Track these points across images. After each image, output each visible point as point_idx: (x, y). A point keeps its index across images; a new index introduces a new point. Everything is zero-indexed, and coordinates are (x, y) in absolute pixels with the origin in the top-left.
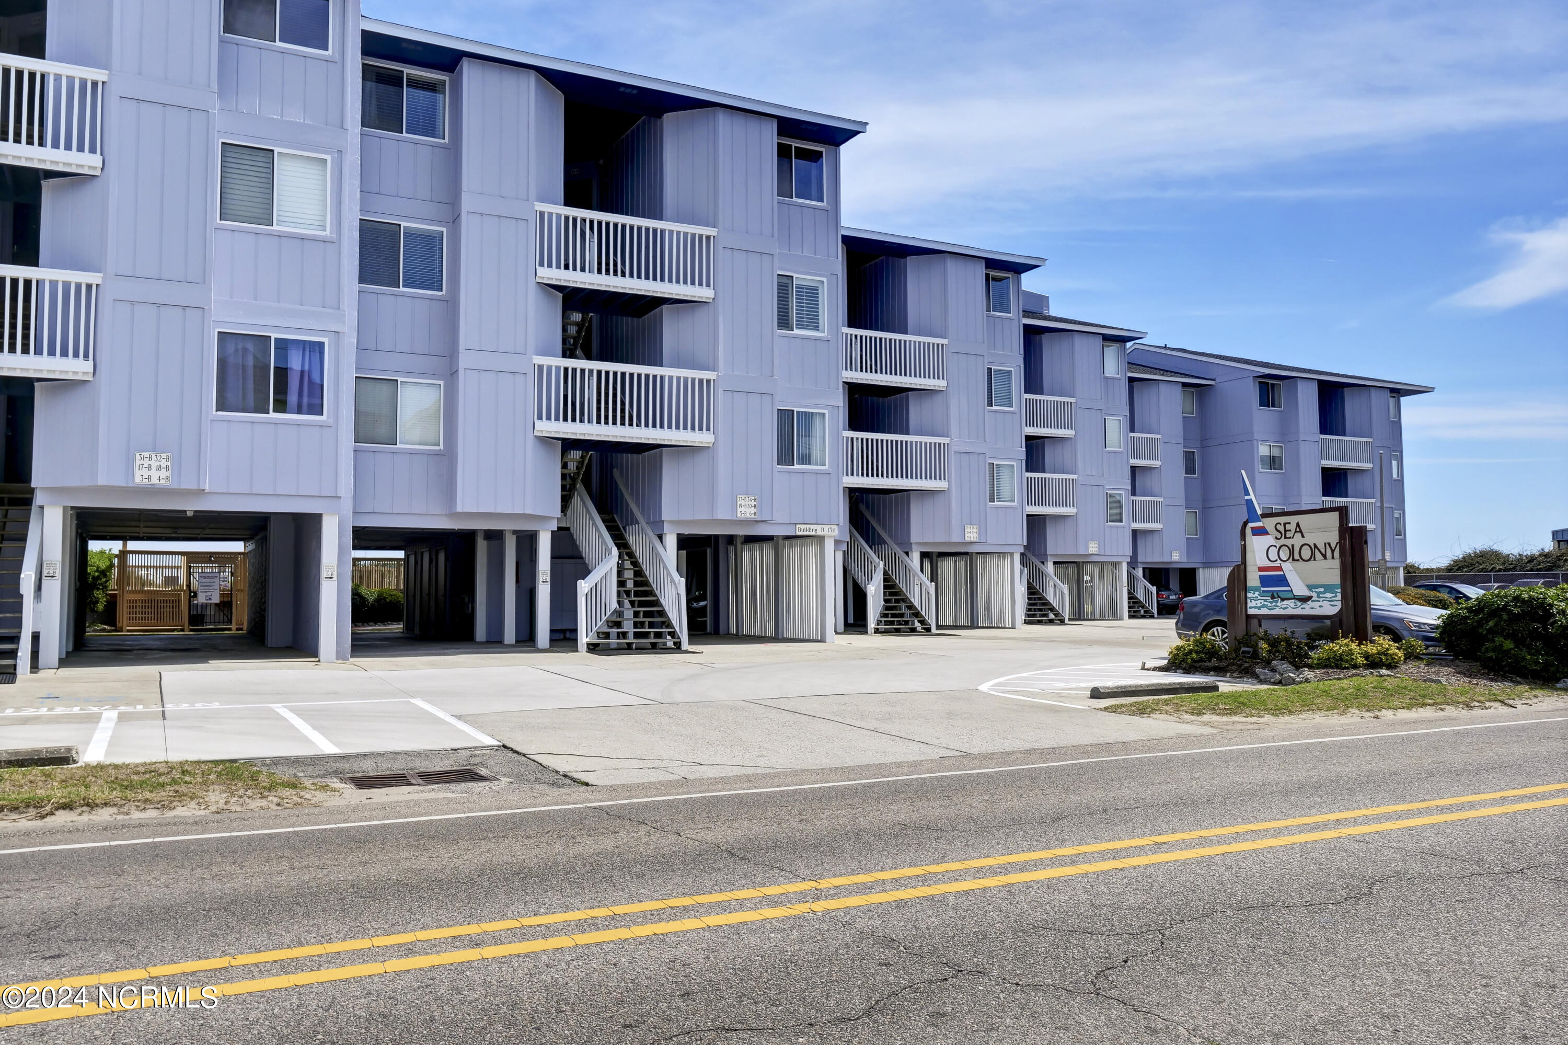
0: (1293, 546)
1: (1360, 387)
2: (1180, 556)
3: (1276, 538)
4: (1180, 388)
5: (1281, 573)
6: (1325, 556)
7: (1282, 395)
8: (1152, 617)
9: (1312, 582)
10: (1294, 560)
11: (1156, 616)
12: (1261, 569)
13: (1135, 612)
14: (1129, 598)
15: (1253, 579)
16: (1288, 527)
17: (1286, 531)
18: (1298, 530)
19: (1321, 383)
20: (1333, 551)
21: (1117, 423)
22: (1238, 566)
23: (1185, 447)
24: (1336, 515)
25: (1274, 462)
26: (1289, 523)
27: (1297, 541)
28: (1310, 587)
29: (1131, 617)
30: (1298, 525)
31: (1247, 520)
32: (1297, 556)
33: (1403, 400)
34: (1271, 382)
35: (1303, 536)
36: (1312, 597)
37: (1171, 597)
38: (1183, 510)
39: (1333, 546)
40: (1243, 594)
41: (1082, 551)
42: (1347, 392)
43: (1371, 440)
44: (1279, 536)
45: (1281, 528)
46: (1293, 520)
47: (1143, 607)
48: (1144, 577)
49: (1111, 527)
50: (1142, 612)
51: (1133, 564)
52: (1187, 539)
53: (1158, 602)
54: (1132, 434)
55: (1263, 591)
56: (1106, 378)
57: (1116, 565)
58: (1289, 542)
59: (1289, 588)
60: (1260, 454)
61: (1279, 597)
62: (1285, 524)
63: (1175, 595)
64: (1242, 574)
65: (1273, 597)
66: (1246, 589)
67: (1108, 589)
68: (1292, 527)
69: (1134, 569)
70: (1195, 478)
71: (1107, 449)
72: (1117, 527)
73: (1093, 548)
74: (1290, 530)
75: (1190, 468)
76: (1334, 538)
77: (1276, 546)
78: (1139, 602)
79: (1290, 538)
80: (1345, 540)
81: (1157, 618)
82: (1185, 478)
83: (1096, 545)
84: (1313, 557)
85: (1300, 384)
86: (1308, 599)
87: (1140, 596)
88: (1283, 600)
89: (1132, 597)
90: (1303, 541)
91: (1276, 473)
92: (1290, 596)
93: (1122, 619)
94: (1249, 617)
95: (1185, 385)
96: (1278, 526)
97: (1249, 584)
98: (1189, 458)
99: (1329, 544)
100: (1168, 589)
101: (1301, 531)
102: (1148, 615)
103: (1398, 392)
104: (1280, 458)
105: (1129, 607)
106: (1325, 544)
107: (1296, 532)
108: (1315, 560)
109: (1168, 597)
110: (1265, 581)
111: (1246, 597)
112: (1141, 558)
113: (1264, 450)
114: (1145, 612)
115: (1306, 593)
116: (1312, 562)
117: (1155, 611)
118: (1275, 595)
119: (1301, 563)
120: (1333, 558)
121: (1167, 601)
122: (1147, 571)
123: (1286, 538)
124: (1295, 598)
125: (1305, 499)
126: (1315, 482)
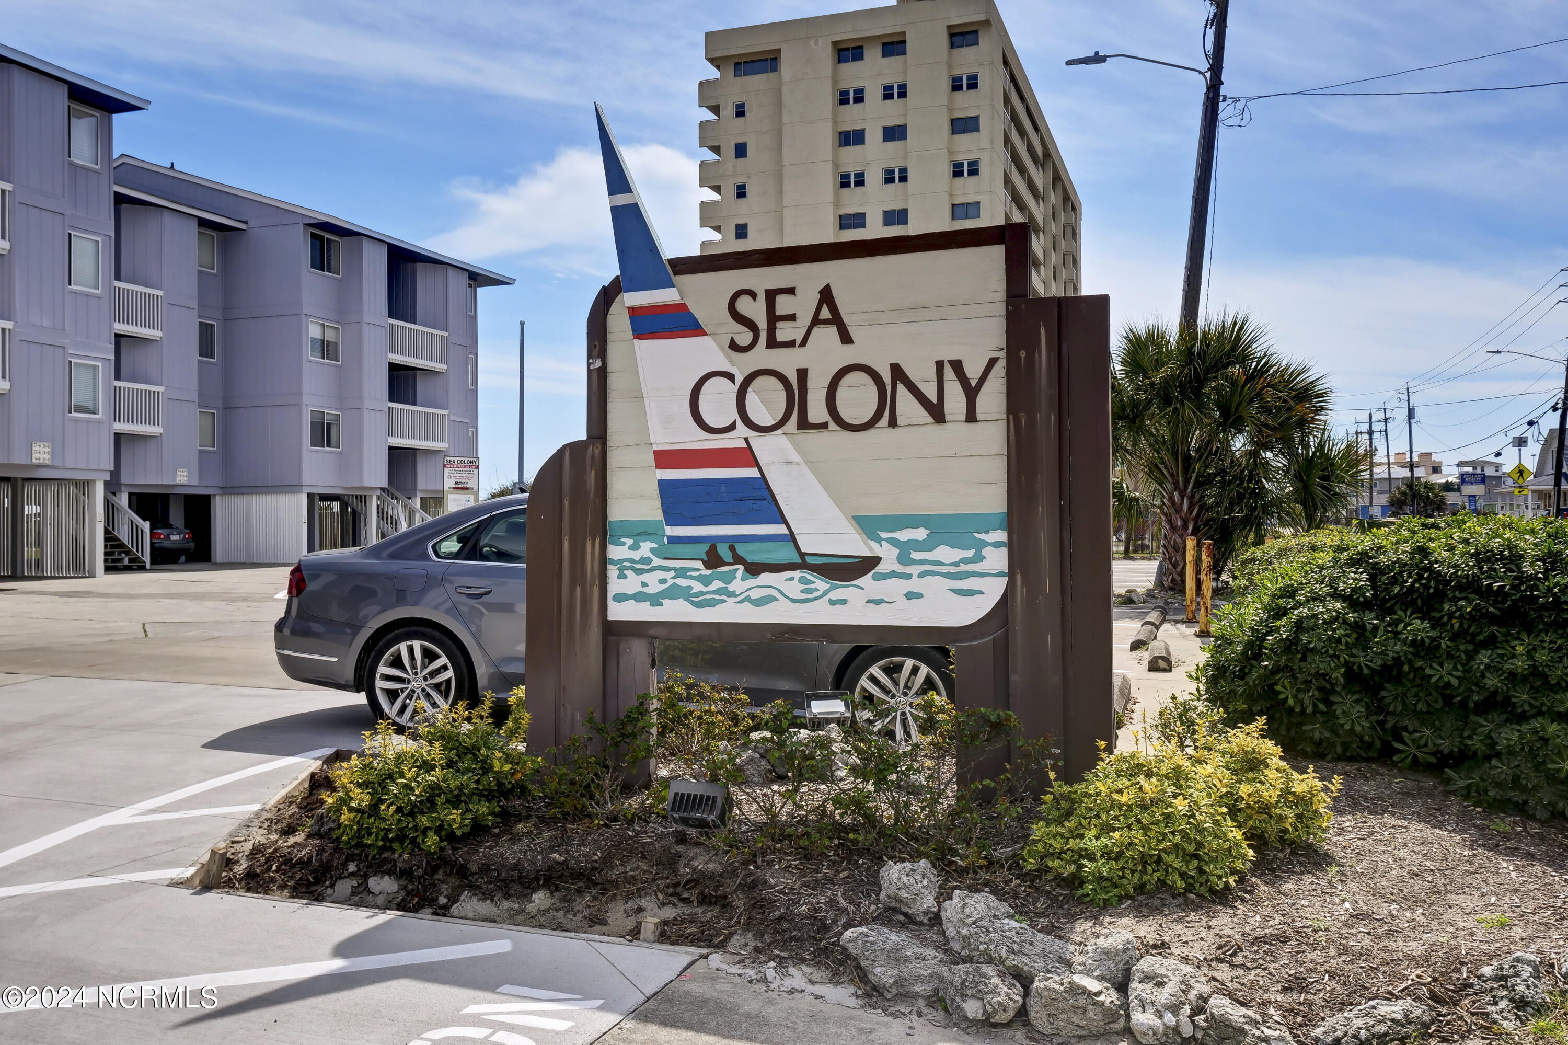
0: (802, 374)
2: (189, 476)
3: (734, 346)
4: (194, 225)
5: (753, 473)
6: (937, 412)
7: (341, 257)
8: (142, 568)
9: (876, 506)
10: (804, 424)
11: (148, 566)
12: (664, 459)
13: (114, 561)
14: (106, 540)
15: (633, 495)
16: (784, 305)
17: (773, 319)
18: (825, 313)
19: (391, 248)
20: (971, 392)
21: (90, 247)
22: (574, 448)
23: (200, 316)
24: (996, 254)
25: (326, 349)
26: (791, 291)
27: (821, 356)
29: (108, 569)
30: (826, 296)
31: (616, 280)
32: (817, 411)
34: (327, 236)
35: (846, 338)
36: (876, 561)
37: (173, 538)
38: (195, 410)
39: (973, 373)
40: (591, 549)
41: (18, 458)
42: (420, 268)
43: (446, 334)
44: (744, 338)
45: (756, 310)
46: (808, 278)
47: (127, 553)
48: (130, 507)
49: (76, 420)
50: (126, 562)
51: (112, 487)
52: (200, 451)
53: (152, 544)
54: (117, 284)
55: (673, 540)
56: (72, 164)
57: (84, 486)
58: (786, 361)
59: (781, 529)
60: (310, 335)
61: (738, 559)
62: (771, 295)
63: (179, 534)
64: (591, 478)
65: (713, 561)
66: (604, 532)
67: (68, 525)
68: (802, 305)
69: (114, 494)
70: (214, 364)
71: (73, 287)
72: (88, 421)
73: (41, 454)
74: (792, 318)
75: (206, 349)
76: (982, 342)
77: (730, 377)
78: (122, 545)
79: (791, 344)
80: (1033, 347)
81: (151, 570)
82: (200, 362)
83: (47, 450)
84: (885, 414)
85: (367, 244)
86: (867, 565)
87: (124, 535)
88: (754, 570)
89: (110, 538)
90: (847, 356)
91: (330, 365)
92: (786, 554)
93: (92, 575)
94: (610, 633)
95: (203, 222)
96: (745, 306)
97: (618, 511)
98: (206, 332)
99: (957, 366)
100: (170, 526)
101: (837, 320)
102: (137, 566)
103: (477, 279)
104: (336, 344)
105: (106, 554)
106: (940, 365)
107: (816, 321)
108: (893, 423)
109: (167, 537)
110: (682, 503)
111: (604, 561)
112: (124, 480)
113: (314, 331)
114: (130, 560)
115: (854, 544)
116: (881, 434)
117: (147, 559)
118: (723, 551)
119: (835, 437)
120: (971, 416)
121: (166, 544)
122: (134, 498)
123: (772, 343)
124: (804, 563)
125: (367, 404)
126: (380, 381)
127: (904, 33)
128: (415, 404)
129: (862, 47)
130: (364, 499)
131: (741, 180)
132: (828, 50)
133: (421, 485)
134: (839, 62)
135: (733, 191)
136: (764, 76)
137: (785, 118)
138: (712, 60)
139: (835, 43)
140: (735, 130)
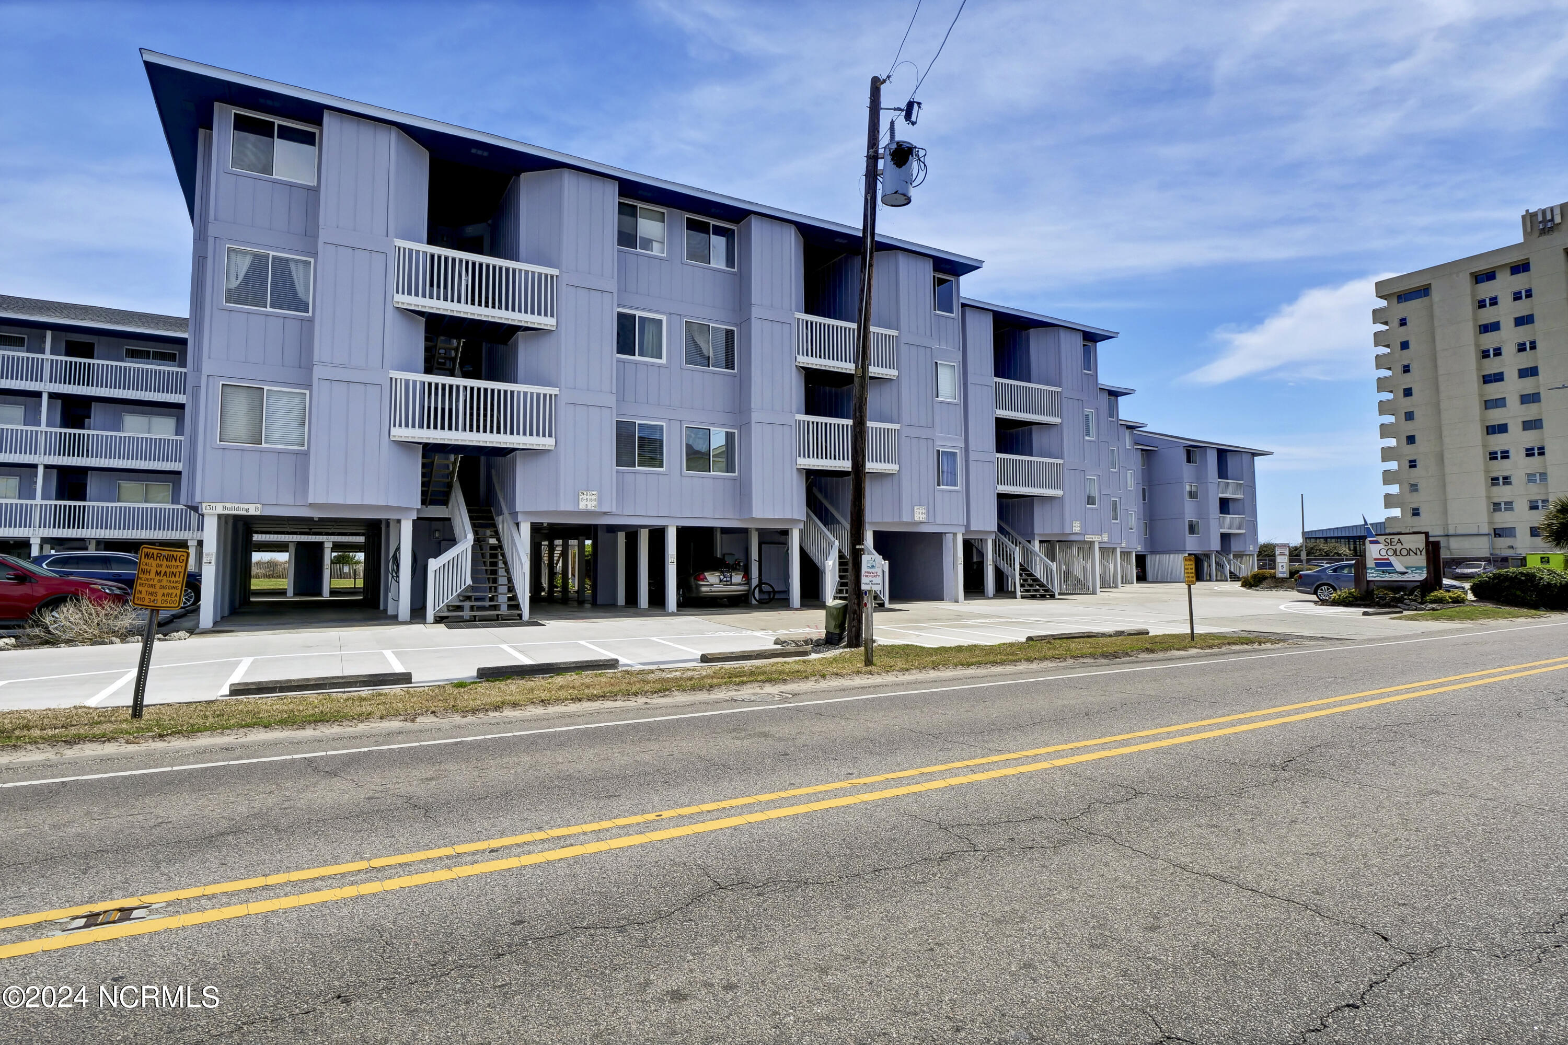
0: (1396, 549)
1: (1237, 452)
4: (1137, 452)
5: (1389, 562)
6: (1416, 554)
7: (1197, 456)
9: (1408, 566)
10: (1396, 555)
12: (1375, 559)
15: (1370, 563)
19: (1218, 449)
20: (1421, 552)
24: (1423, 535)
25: (1192, 495)
27: (1399, 547)
28: (1407, 568)
32: (1398, 554)
33: (1255, 458)
34: (1192, 449)
35: (1402, 545)
36: (1408, 573)
39: (1421, 550)
40: (1364, 571)
42: (1229, 454)
43: (1241, 482)
45: (1389, 541)
46: (1396, 538)
55: (1377, 570)
58: (1394, 548)
59: (1393, 569)
60: (1186, 490)
61: (1387, 572)
65: (1383, 572)
66: (1366, 568)
68: (1396, 540)
76: (1422, 545)
77: (1385, 549)
79: (1394, 545)
84: (1408, 554)
85: (1208, 450)
86: (1405, 573)
88: (1390, 574)
90: (1402, 547)
91: (1195, 501)
92: (1394, 572)
94: (1369, 582)
95: (1142, 450)
96: (1387, 540)
97: (1368, 566)
99: (1419, 549)
101: (1401, 543)
103: (1254, 454)
104: (1197, 493)
106: (1416, 548)
107: (1398, 543)
108: (1410, 556)
110: (1377, 565)
111: (1366, 572)
113: (1188, 488)
115: (1404, 570)
116: (1408, 557)
118: (1385, 571)
119: (1401, 557)
120: (1421, 555)
124: (1397, 572)
125: (1211, 516)
126: (1215, 506)
127: (1528, 259)
128: (1229, 514)
129: (1494, 272)
130: (1208, 556)
131: (1406, 363)
132: (1468, 278)
133: (1233, 549)
134: (1477, 283)
135: (1401, 369)
136: (1420, 300)
137: (1436, 323)
138: (1381, 297)
139: (1472, 274)
140: (1402, 334)
